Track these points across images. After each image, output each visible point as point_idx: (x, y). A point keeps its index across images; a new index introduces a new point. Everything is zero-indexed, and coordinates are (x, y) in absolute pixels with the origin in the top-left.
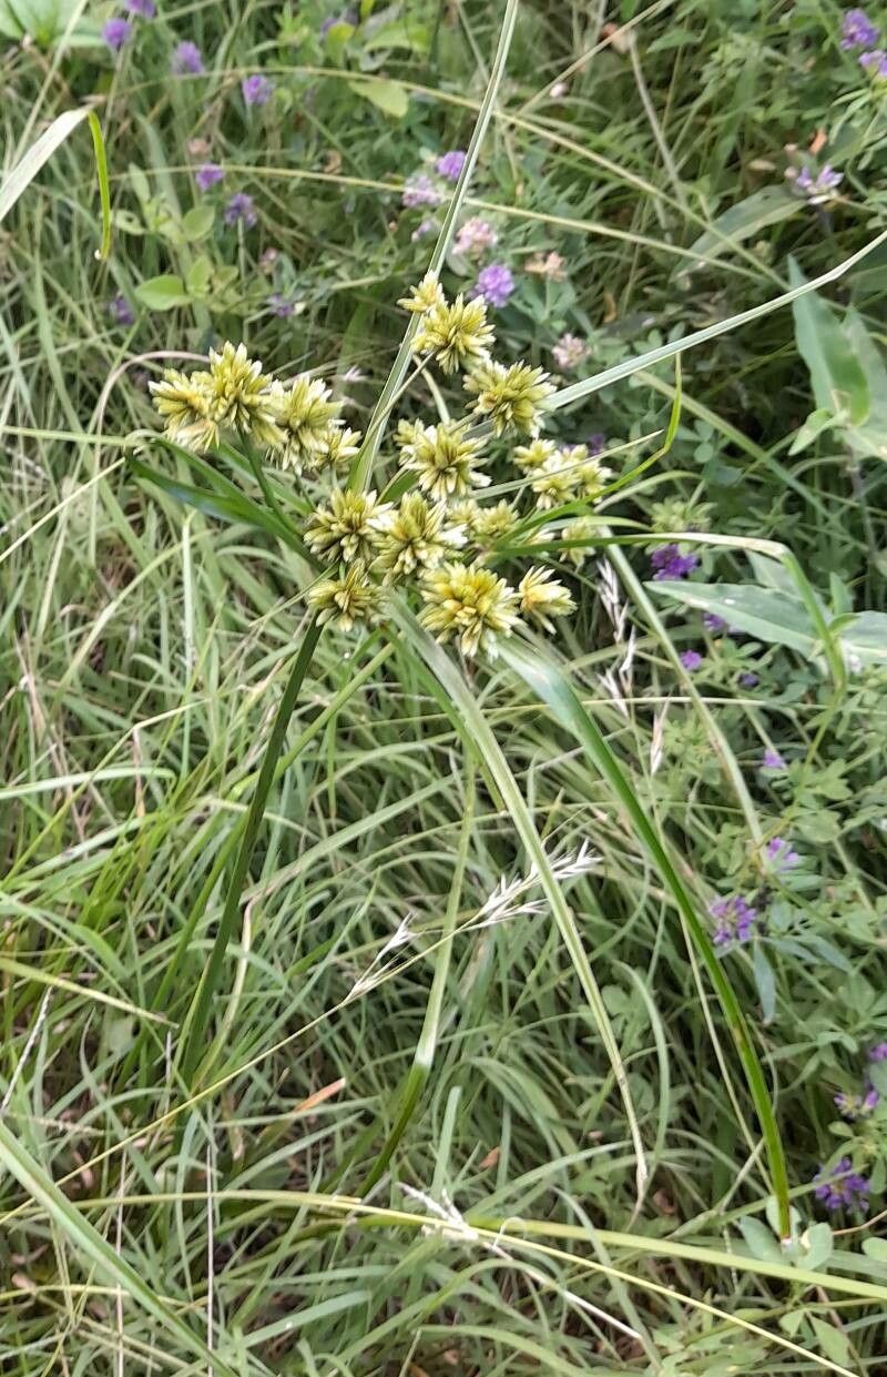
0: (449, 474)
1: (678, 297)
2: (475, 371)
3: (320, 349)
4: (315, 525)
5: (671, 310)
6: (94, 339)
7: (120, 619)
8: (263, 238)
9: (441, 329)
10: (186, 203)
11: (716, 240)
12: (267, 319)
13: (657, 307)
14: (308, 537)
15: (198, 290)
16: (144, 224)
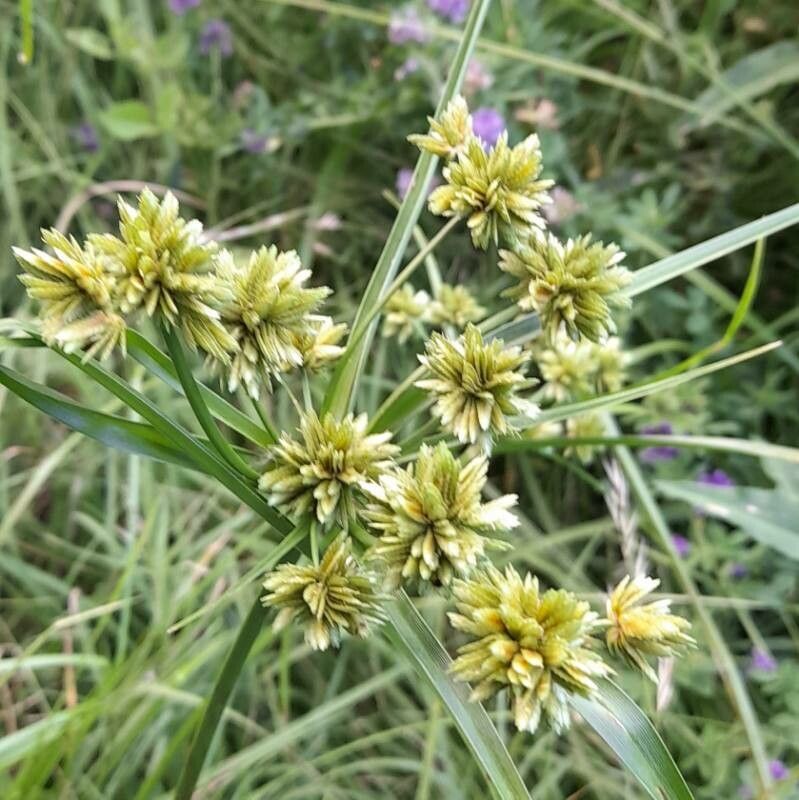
0: (482, 401)
1: (670, 154)
2: (520, 246)
3: (293, 189)
4: (276, 463)
5: (664, 168)
6: (57, 166)
7: (67, 468)
8: (239, 70)
9: (475, 181)
10: (160, 26)
11: (722, 95)
12: (240, 154)
13: (649, 164)
14: (265, 481)
15: (168, 120)
16: (112, 46)
